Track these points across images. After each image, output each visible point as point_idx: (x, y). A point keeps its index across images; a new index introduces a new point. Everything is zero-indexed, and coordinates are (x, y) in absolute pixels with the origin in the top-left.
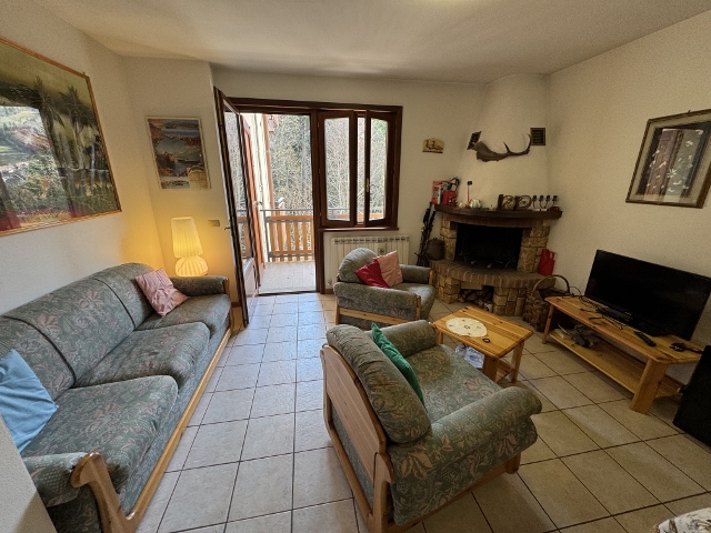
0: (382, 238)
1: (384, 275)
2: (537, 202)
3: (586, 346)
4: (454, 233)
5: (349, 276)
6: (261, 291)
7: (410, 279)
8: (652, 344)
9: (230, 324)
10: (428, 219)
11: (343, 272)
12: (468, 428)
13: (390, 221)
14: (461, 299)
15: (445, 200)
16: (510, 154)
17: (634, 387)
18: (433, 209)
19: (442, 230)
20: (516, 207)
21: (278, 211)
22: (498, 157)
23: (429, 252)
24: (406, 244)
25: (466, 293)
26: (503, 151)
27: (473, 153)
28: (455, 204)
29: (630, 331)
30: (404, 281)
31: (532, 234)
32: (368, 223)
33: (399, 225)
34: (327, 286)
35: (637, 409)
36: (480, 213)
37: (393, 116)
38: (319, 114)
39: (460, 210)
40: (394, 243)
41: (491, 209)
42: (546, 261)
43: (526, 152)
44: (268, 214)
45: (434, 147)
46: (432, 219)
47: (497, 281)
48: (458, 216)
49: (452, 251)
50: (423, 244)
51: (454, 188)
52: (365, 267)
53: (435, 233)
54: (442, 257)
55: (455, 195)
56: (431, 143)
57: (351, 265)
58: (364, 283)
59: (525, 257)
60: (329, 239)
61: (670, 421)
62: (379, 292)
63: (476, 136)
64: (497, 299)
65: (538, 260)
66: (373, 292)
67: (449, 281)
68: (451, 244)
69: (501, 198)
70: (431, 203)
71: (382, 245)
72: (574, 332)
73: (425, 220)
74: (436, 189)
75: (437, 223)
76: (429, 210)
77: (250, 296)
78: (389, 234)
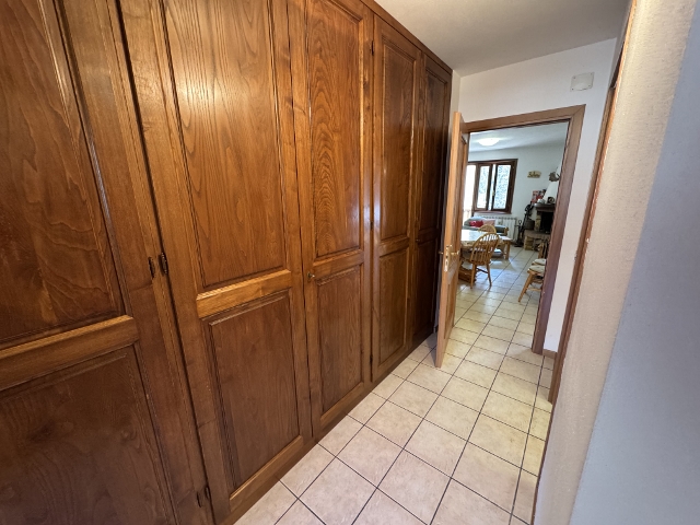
13: (508, 210)
19: (535, 216)
24: (513, 221)
32: (493, 210)
33: (512, 212)
38: (479, 165)
40: (507, 220)
46: (531, 211)
49: (538, 226)
56: (533, 173)
68: (538, 223)
70: (531, 202)
74: (534, 195)
75: (534, 212)
76: (529, 205)
78: (507, 216)
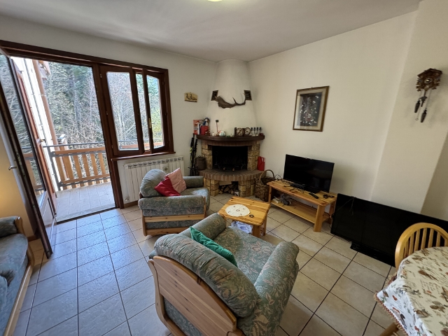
0: (165, 160)
1: (174, 186)
2: (253, 131)
3: (288, 205)
4: (211, 152)
5: (152, 192)
6: (58, 218)
7: (191, 186)
8: (317, 198)
9: (29, 261)
10: (193, 145)
11: (145, 190)
12: (276, 281)
13: (168, 147)
14: (221, 192)
15: (203, 132)
16: (236, 104)
17: (313, 220)
18: (195, 138)
19: (203, 151)
20: (244, 135)
21: (62, 146)
22: (230, 106)
23: (196, 166)
24: (182, 162)
25: (223, 187)
26: (233, 102)
27: (215, 103)
28: (209, 134)
29: (307, 193)
30: (188, 188)
31: (253, 149)
32: (153, 150)
33: (175, 149)
34: (125, 201)
35: (316, 231)
36: (225, 139)
37: (162, 75)
38: (101, 67)
39: (213, 137)
40: (174, 163)
41: (231, 136)
42: (261, 163)
43: (244, 104)
44: (52, 149)
45: (191, 98)
46: (196, 144)
47: (240, 178)
48: (213, 141)
49: (211, 163)
50: (192, 162)
51: (207, 124)
52: (161, 183)
53: (199, 153)
54: (205, 167)
55: (208, 129)
56: (189, 96)
57: (150, 183)
58: (162, 195)
59: (251, 162)
60: (123, 166)
61: (329, 232)
62: (176, 199)
63: (215, 93)
64: (241, 188)
65: (257, 163)
66: (172, 200)
67: (213, 182)
68: (209, 159)
69: (236, 129)
70: (194, 134)
71: (166, 165)
72: (281, 199)
73: (192, 145)
74: (196, 125)
75: (199, 147)
76: (193, 139)
77: (49, 226)
78: (169, 157)
